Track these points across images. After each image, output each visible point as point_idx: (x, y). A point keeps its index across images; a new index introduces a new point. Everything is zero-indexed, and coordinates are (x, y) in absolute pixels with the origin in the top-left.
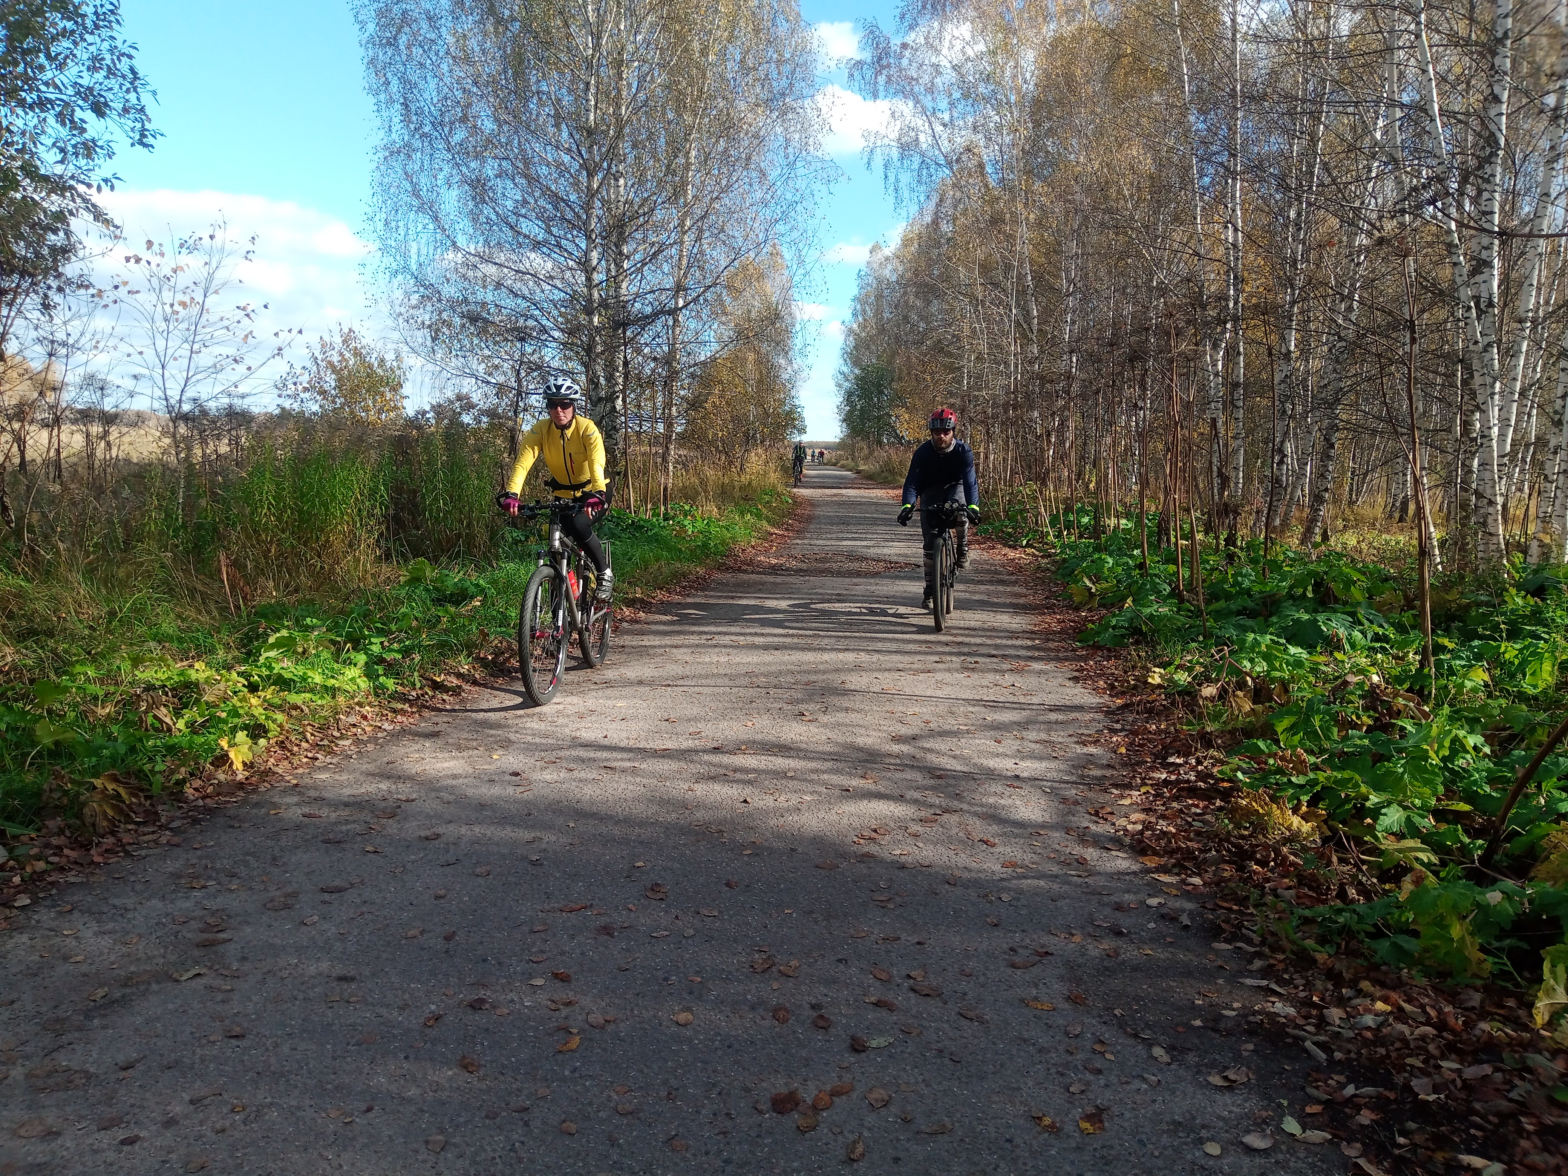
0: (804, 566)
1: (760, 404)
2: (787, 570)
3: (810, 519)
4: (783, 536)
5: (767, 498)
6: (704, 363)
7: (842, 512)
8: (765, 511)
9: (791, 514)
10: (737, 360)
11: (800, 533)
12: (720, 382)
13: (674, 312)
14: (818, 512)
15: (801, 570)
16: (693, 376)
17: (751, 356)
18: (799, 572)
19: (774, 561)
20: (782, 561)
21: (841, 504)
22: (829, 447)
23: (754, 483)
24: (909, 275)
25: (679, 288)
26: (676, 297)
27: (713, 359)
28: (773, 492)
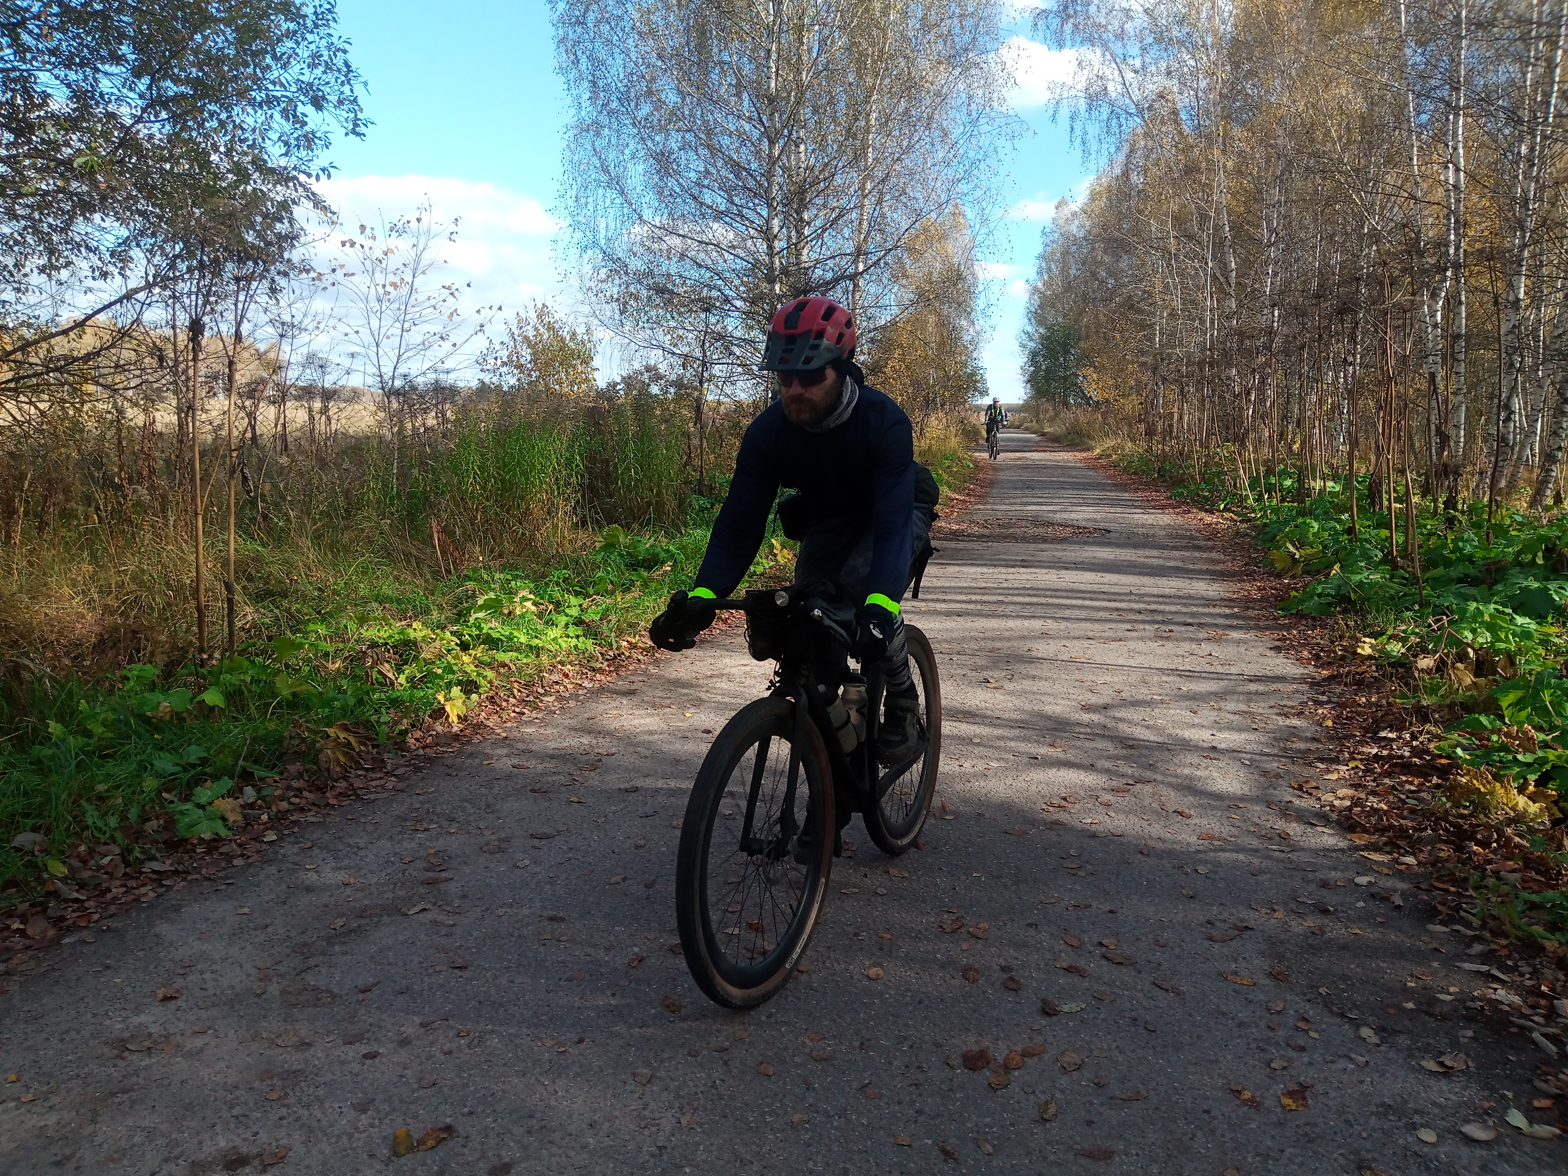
0: (986, 532)
1: (940, 366)
2: (969, 535)
3: (992, 484)
4: (964, 501)
5: (947, 463)
6: (884, 328)
7: (1026, 476)
8: (945, 476)
9: (972, 479)
10: (917, 323)
11: (982, 498)
12: (900, 346)
13: (853, 277)
14: (1001, 476)
15: (983, 536)
16: (872, 341)
17: (932, 319)
18: (981, 537)
19: (955, 527)
20: (964, 526)
21: (1026, 468)
22: (1011, 409)
23: (934, 448)
24: (1095, 231)
25: (859, 252)
26: (855, 262)
27: (894, 323)
28: (954, 457)
